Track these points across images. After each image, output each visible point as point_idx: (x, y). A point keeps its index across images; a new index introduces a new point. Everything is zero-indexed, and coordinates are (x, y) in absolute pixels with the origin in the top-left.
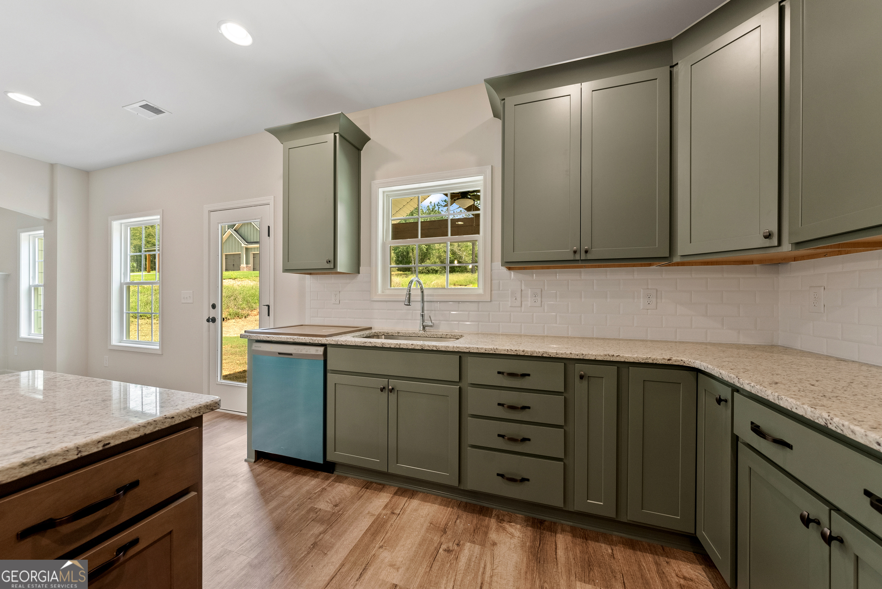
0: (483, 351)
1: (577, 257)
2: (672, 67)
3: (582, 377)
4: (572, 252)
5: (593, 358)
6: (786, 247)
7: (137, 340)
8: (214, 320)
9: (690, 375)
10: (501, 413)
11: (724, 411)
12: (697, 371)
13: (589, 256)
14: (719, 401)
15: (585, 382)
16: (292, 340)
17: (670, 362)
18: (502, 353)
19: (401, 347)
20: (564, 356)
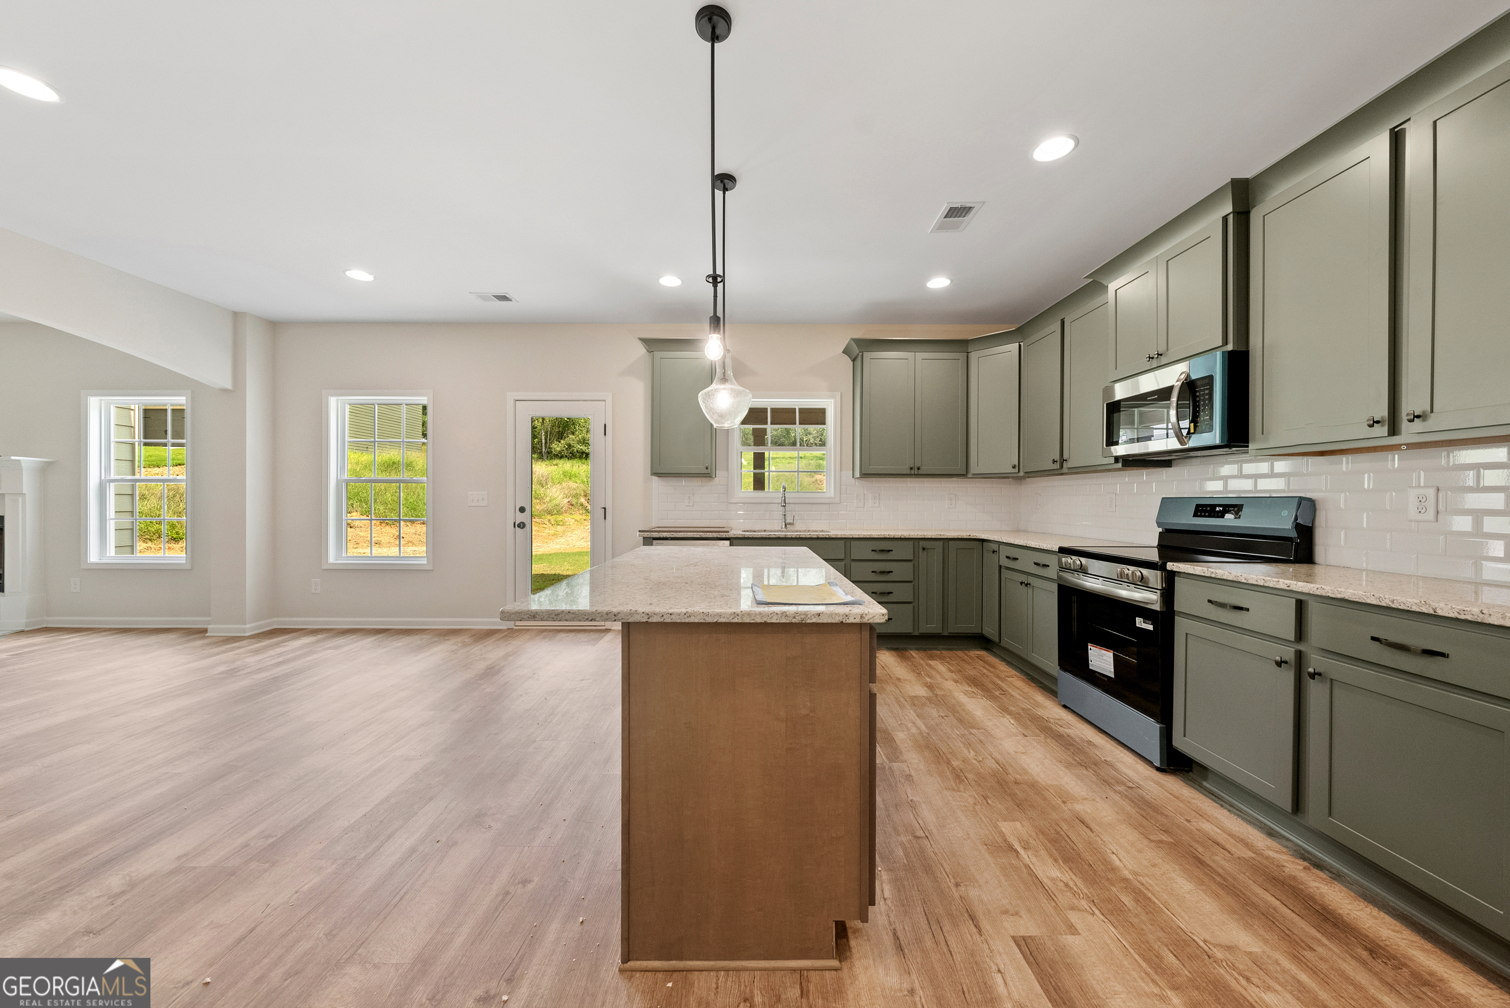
0: (862, 536)
1: (913, 472)
2: (968, 353)
3: (924, 549)
4: (909, 469)
5: (930, 537)
6: (1021, 474)
7: (370, 555)
8: (522, 525)
9: (979, 544)
10: (874, 577)
11: (995, 556)
12: (983, 541)
13: (920, 472)
14: (994, 552)
15: (925, 552)
16: (698, 536)
17: (970, 537)
18: (875, 537)
19: (801, 536)
20: (914, 537)
